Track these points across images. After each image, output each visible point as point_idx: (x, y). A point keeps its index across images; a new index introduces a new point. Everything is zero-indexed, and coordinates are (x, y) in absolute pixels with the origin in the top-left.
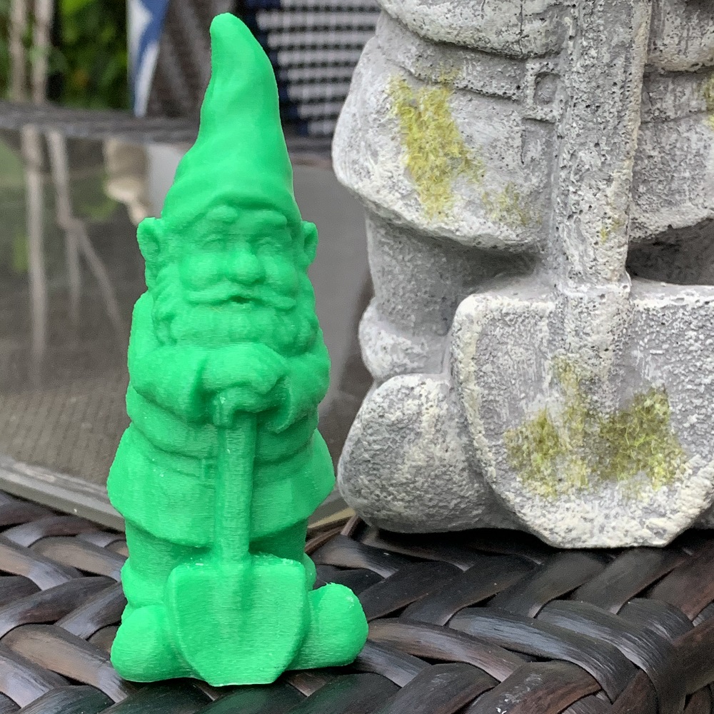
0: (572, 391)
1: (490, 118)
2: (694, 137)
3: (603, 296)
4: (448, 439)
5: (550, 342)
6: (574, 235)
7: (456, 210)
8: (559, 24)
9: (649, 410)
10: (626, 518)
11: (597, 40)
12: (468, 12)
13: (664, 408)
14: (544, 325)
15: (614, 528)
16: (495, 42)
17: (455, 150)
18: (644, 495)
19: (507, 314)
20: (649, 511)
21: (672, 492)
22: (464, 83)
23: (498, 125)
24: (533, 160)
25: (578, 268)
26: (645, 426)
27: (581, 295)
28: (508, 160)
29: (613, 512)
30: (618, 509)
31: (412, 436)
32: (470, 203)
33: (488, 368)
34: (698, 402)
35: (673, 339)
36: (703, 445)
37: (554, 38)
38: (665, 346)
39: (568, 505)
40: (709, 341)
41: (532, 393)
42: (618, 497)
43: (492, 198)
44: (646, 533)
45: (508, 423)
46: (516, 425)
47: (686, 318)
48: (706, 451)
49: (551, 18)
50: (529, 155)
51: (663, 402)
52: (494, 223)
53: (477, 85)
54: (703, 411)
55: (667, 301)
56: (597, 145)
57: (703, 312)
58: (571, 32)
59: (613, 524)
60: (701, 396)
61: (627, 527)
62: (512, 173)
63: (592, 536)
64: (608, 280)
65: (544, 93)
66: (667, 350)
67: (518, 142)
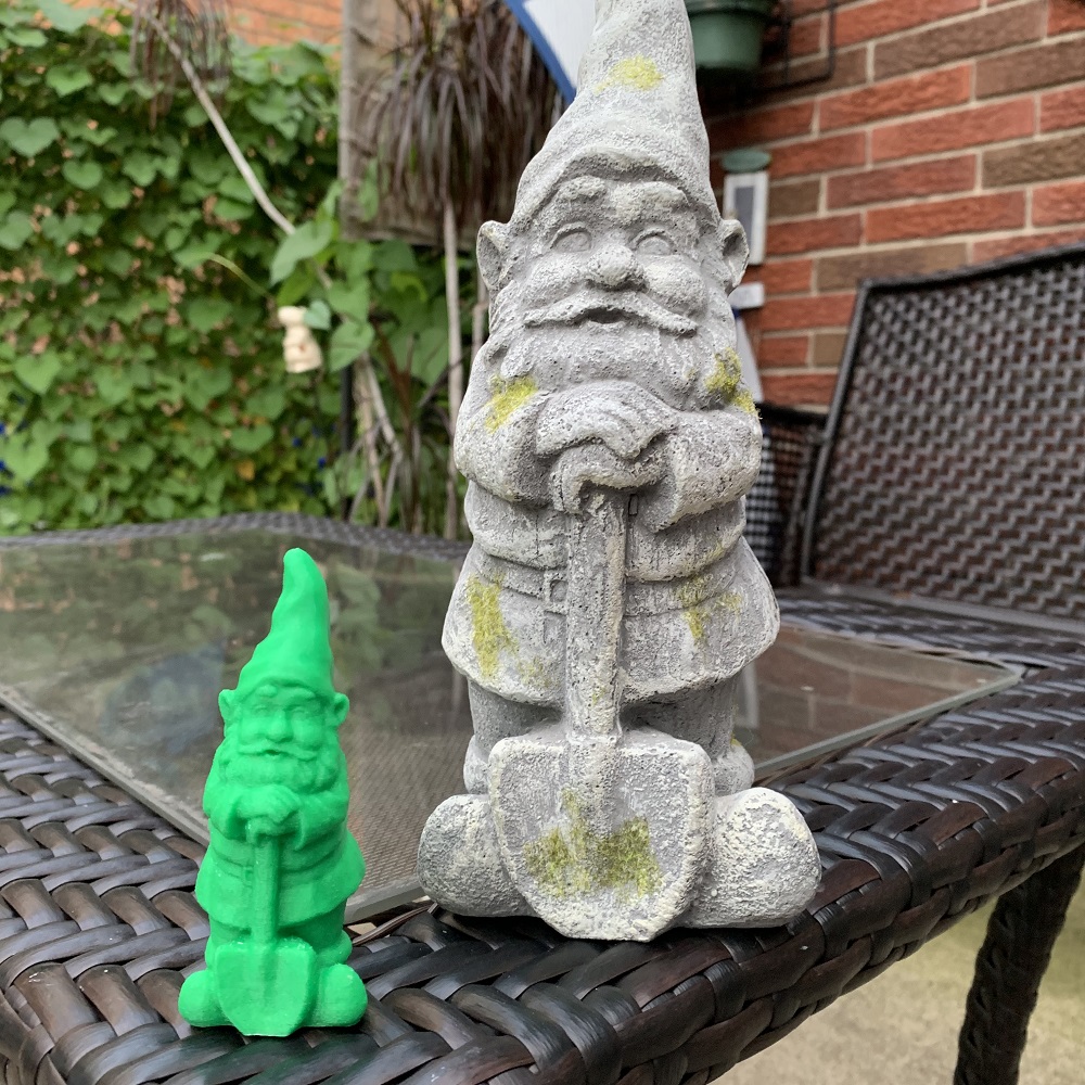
0: (575, 816)
1: (522, 609)
2: (672, 628)
3: (594, 745)
4: (485, 848)
5: (561, 777)
6: (576, 698)
7: (500, 674)
8: (562, 548)
9: (635, 833)
10: (618, 918)
11: (583, 561)
12: (504, 537)
13: (646, 834)
14: (556, 763)
15: (609, 925)
16: (522, 558)
17: (500, 631)
18: (631, 900)
19: (528, 755)
20: (636, 913)
21: (652, 899)
22: (507, 585)
23: (527, 615)
24: (552, 640)
25: (578, 723)
26: (633, 846)
27: (578, 743)
28: (534, 640)
29: (609, 912)
30: (612, 910)
31: (459, 844)
32: (509, 669)
33: (510, 795)
34: (668, 830)
35: (650, 780)
36: (672, 864)
37: (560, 557)
38: (645, 785)
39: (574, 904)
40: (674, 784)
41: (547, 816)
42: (613, 900)
43: (524, 667)
44: (633, 930)
45: (526, 838)
46: (533, 840)
47: (658, 765)
48: (675, 869)
49: (557, 544)
50: (549, 637)
51: (645, 828)
52: (525, 685)
53: (515, 586)
54: (672, 838)
55: (646, 751)
56: (587, 634)
57: (669, 762)
58: (570, 554)
59: (609, 922)
60: (670, 826)
61: (619, 925)
62: (538, 649)
63: (593, 930)
64: (600, 733)
65: (558, 593)
66: (646, 788)
67: (541, 627)
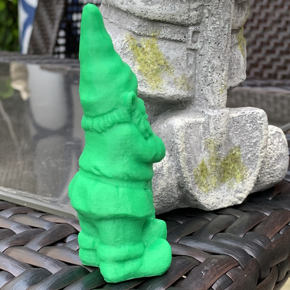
0: (212, 151)
1: (175, 49)
3: (223, 114)
4: (172, 175)
5: (203, 133)
6: (210, 92)
7: (164, 86)
8: (202, 12)
9: (234, 155)
10: (229, 196)
11: (219, 18)
12: (168, 8)
13: (239, 153)
14: (201, 126)
15: (226, 200)
16: (179, 19)
17: (162, 62)
18: (234, 186)
20: (237, 191)
21: (243, 183)
22: (163, 36)
23: (178, 52)
24: (190, 65)
25: (213, 104)
26: (233, 161)
27: (216, 114)
28: (182, 65)
29: (225, 194)
30: (226, 193)
31: (161, 176)
32: (169, 82)
34: (251, 149)
35: (242, 127)
36: (253, 164)
37: (199, 18)
38: (239, 130)
39: (212, 194)
40: (254, 127)
41: (199, 153)
42: (226, 188)
43: (178, 80)
44: (236, 200)
45: (194, 165)
46: (196, 166)
47: (246, 119)
48: (254, 166)
49: (200, 10)
50: (189, 63)
51: (239, 151)
52: (179, 90)
53: (169, 36)
54: (253, 152)
55: (239, 114)
56: (219, 57)
57: (252, 116)
58: (207, 15)
59: (226, 199)
60: (252, 147)
61: (230, 199)
62: (184, 70)
63: (219, 204)
64: (223, 108)
66: (240, 132)
67: (185, 58)
